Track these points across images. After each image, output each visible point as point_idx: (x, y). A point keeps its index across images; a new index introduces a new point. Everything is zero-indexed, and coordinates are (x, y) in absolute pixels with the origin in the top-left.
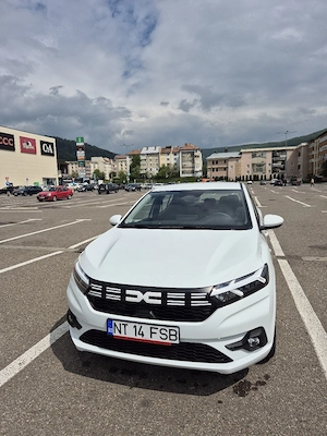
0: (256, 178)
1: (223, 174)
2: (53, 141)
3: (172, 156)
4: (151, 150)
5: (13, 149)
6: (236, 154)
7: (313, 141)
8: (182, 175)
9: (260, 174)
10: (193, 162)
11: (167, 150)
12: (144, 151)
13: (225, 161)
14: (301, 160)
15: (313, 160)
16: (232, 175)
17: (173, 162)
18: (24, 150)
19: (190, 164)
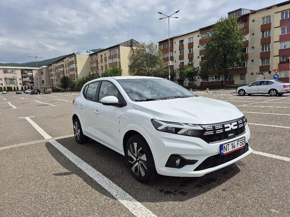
0: (10, 89)
7: (50, 65)
9: (13, 86)
14: (44, 77)
15: (52, 78)
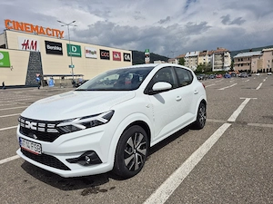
1: (247, 68)
2: (130, 52)
3: (207, 57)
4: (192, 54)
5: (109, 58)
6: (258, 53)
8: (214, 70)
10: (223, 60)
11: (203, 53)
12: (187, 55)
13: (249, 58)
16: (254, 69)
17: (207, 61)
18: (114, 59)
19: (221, 62)
